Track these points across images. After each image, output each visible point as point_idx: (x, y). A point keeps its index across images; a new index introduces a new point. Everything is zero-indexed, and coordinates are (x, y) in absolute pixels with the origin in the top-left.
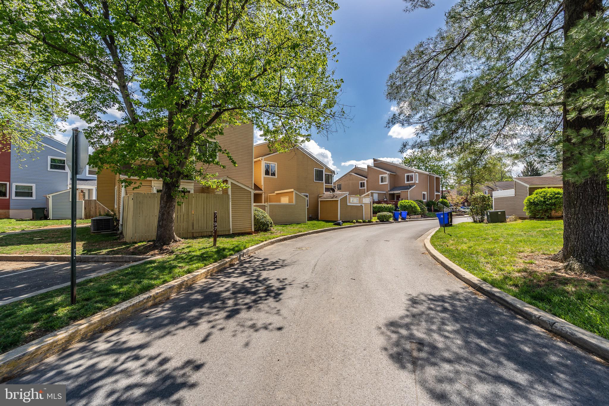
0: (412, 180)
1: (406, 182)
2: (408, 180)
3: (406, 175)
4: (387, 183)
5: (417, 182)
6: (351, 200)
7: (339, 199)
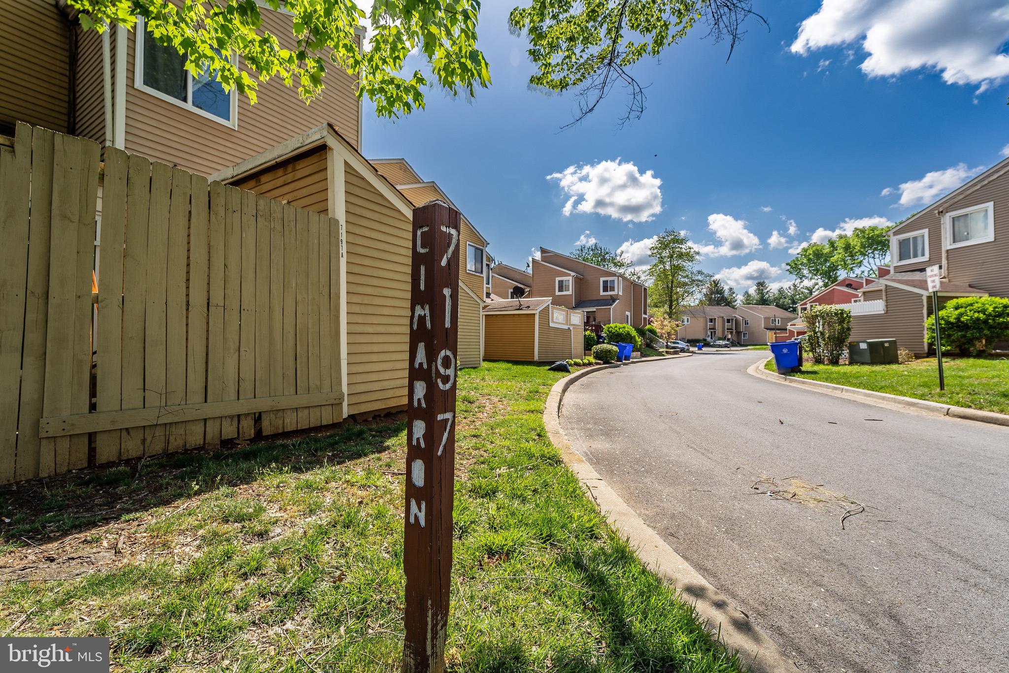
0: (612, 289)
1: (602, 293)
2: (605, 289)
3: (602, 279)
4: (570, 293)
5: (621, 293)
6: (555, 315)
7: (537, 312)
